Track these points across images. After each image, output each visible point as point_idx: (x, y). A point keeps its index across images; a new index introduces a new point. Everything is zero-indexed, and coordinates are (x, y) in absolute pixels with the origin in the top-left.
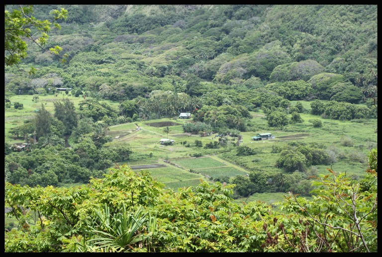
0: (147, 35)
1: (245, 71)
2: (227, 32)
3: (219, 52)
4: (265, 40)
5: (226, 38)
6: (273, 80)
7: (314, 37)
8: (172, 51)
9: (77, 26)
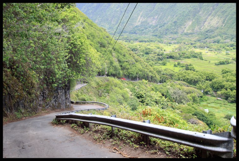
0: (190, 36)
1: (213, 41)
2: (207, 35)
3: (206, 38)
4: (216, 36)
5: (207, 36)
6: (220, 43)
7: (227, 35)
8: (196, 38)
9: (175, 34)
